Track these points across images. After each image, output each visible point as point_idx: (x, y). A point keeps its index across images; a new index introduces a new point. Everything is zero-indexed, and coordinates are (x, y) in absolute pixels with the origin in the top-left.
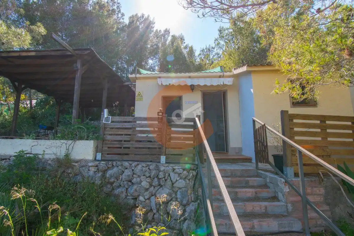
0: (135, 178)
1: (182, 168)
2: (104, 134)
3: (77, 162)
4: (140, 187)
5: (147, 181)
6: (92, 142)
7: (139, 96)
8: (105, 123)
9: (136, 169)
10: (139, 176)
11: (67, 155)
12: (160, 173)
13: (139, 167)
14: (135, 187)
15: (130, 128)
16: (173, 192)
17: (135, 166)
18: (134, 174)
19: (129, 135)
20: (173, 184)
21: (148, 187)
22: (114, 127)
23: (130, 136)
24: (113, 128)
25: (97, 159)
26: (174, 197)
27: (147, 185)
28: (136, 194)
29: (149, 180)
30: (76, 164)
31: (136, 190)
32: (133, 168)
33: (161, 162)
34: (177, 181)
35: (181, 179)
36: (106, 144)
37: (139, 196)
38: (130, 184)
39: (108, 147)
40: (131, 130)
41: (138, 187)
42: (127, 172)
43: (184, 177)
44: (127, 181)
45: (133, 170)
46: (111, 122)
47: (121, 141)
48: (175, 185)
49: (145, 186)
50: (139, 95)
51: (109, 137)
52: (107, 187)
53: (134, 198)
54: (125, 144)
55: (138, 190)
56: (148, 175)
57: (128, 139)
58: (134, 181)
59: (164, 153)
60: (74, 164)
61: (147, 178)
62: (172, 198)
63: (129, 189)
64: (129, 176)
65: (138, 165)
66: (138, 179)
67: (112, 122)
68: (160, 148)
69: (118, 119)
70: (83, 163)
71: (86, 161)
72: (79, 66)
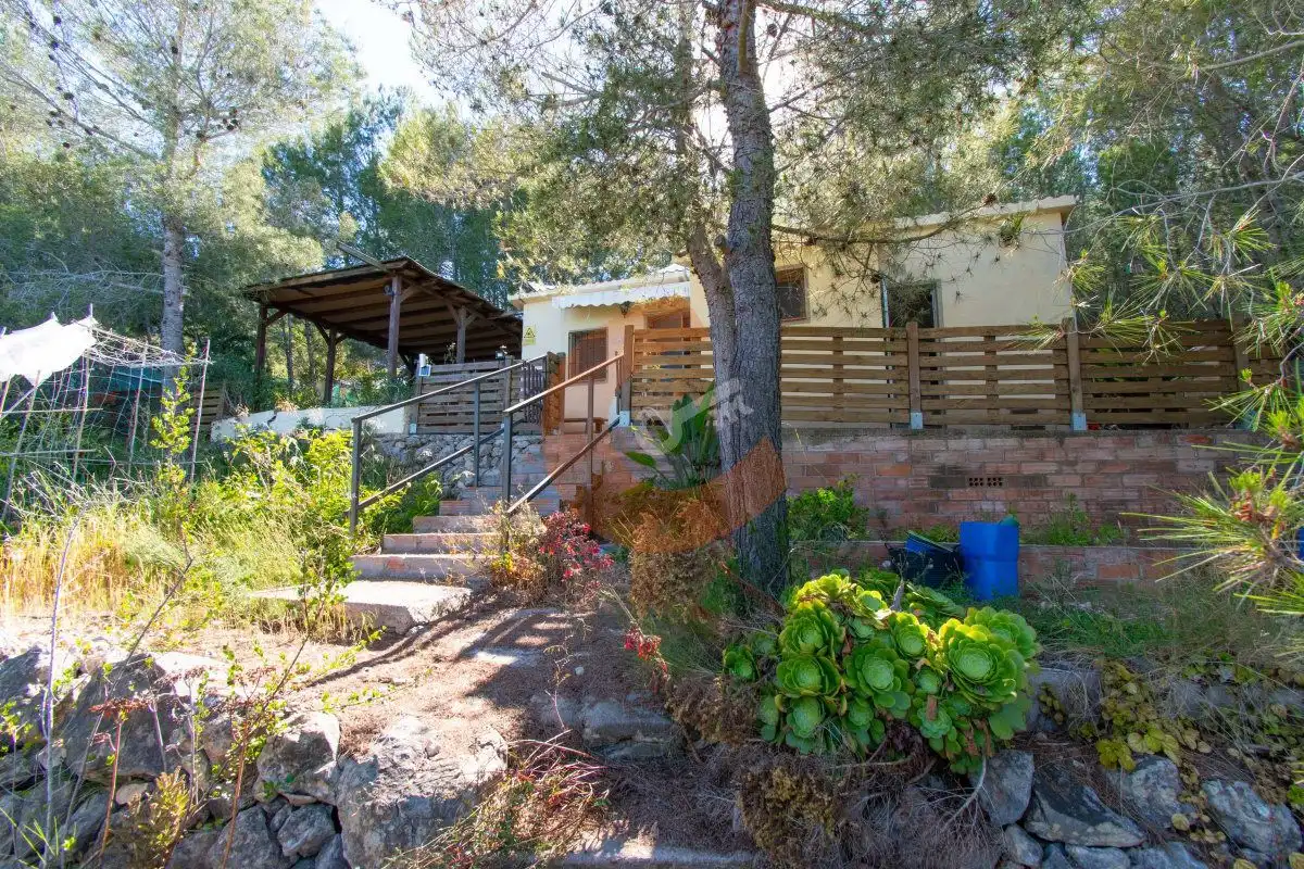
3: (380, 436)
8: (422, 377)
9: (460, 443)
13: (465, 441)
17: (460, 441)
22: (435, 382)
24: (435, 384)
25: (410, 432)
32: (456, 443)
36: (424, 409)
39: (427, 415)
46: (431, 375)
47: (445, 404)
54: (449, 408)
57: (456, 400)
60: (376, 439)
69: (440, 368)
70: (389, 438)
71: (392, 435)
72: (395, 289)
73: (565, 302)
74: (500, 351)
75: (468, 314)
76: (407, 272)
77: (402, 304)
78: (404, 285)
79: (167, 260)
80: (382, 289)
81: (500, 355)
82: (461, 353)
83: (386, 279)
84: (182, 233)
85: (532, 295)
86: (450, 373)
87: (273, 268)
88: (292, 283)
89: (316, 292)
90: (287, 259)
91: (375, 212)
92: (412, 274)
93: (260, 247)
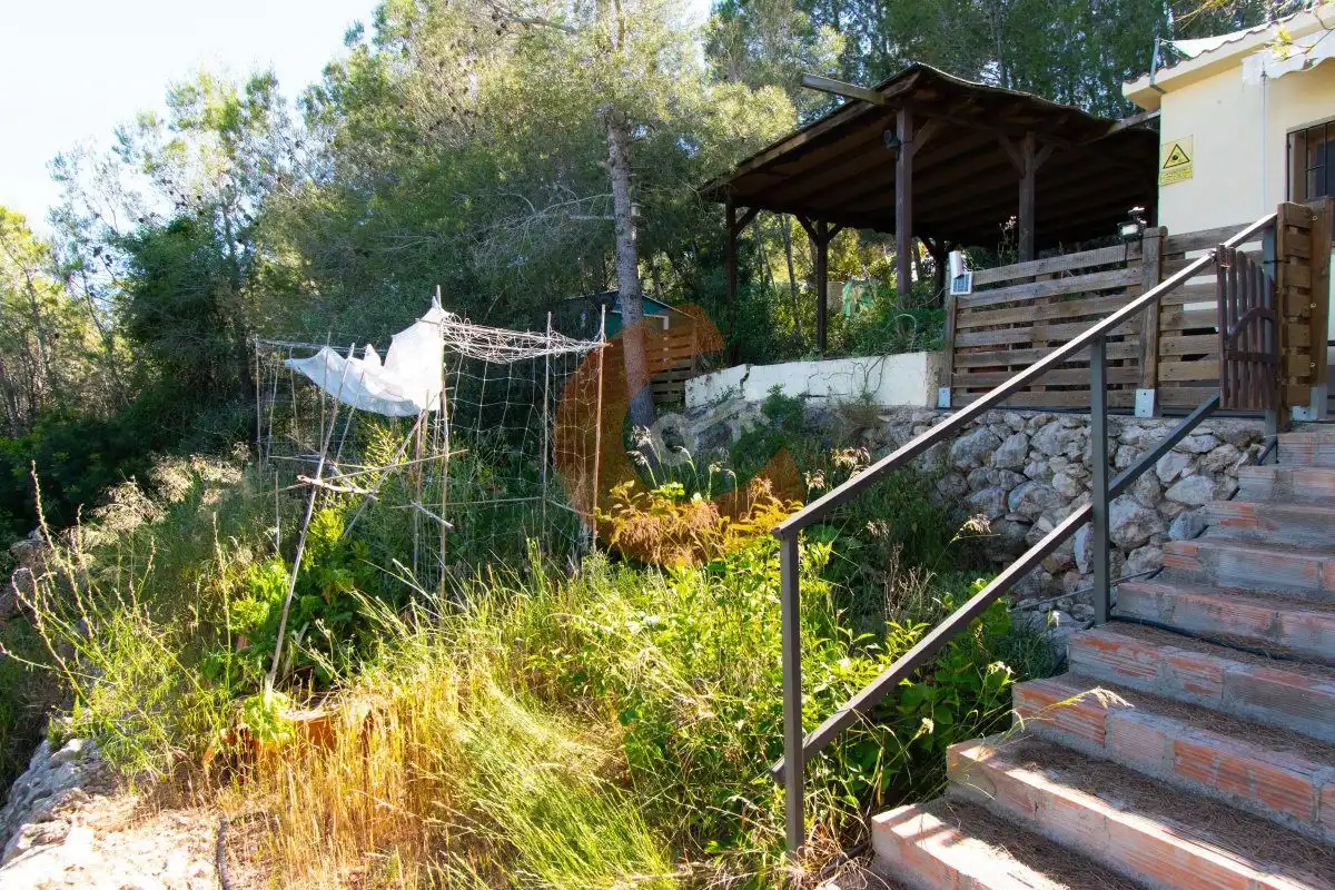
0: (1033, 463)
1: (1211, 434)
2: (957, 331)
3: (888, 412)
4: (1046, 489)
5: (1068, 475)
6: (923, 355)
7: (1177, 162)
8: (957, 298)
9: (1040, 433)
10: (1046, 457)
11: (867, 397)
12: (1120, 451)
13: (1051, 428)
14: (1029, 487)
15: (1030, 302)
16: (1154, 517)
17: (1039, 426)
18: (1031, 448)
19: (1030, 324)
20: (1164, 489)
21: (1071, 492)
22: (982, 304)
23: (1028, 329)
24: (981, 309)
25: (940, 405)
26: (1159, 533)
27: (1066, 486)
28: (1028, 509)
29: (1076, 470)
30: (887, 419)
31: (1029, 498)
32: (1030, 432)
33: (1138, 412)
34: (1178, 477)
35: (1199, 472)
36: (963, 359)
37: (1037, 515)
38: (1017, 477)
39: (972, 370)
40: (1032, 308)
41: (1036, 489)
42: (1013, 444)
43: (1214, 466)
44: (1011, 469)
45: (1030, 437)
46: (973, 291)
47: (1004, 347)
48: (1169, 494)
49: (1061, 490)
50: (1175, 158)
51: (969, 339)
52: (949, 482)
53: (1025, 520)
54: (1013, 356)
55: (1036, 496)
56: (1074, 453)
57: (1026, 339)
58: (1030, 470)
59: (1149, 380)
60: (881, 418)
61: (1070, 462)
62: (1149, 537)
63: (1011, 495)
64: (1013, 454)
65: (1049, 420)
66: (1042, 467)
67: (976, 288)
68: (1134, 361)
69: (991, 275)
70: (901, 416)
71: (909, 410)
72: (901, 133)
73: (1274, 62)
74: (1129, 220)
75: (1038, 147)
76: (922, 95)
77: (915, 157)
78: (917, 123)
79: (614, 171)
80: (880, 140)
81: (1129, 230)
82: (1026, 234)
83: (885, 119)
84: (625, 129)
85: (1182, 68)
86: (1012, 282)
87: (729, 147)
88: (756, 164)
89: (793, 168)
90: (744, 131)
91: (880, 20)
92: (931, 95)
93: (707, 121)
